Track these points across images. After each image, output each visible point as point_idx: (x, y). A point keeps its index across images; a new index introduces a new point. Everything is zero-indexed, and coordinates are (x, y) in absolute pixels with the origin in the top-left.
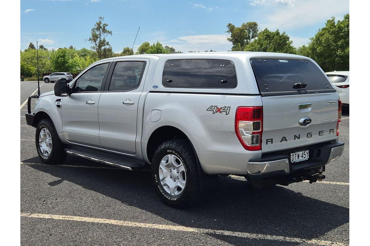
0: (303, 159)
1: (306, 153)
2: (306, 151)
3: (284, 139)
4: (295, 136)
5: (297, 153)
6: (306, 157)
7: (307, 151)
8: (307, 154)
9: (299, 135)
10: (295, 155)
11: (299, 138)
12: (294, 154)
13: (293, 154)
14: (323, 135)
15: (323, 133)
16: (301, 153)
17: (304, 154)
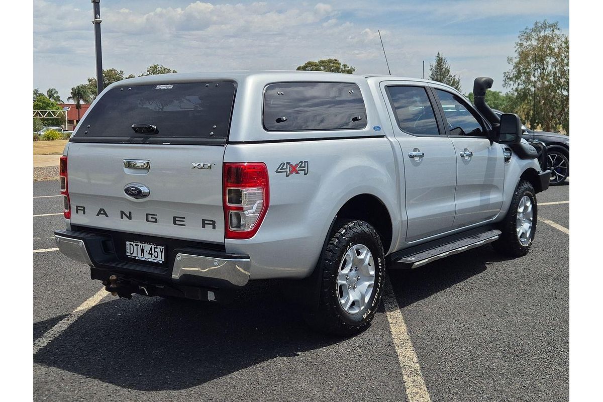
0: (153, 260)
1: (158, 250)
2: (159, 247)
3: (102, 212)
4: (122, 213)
5: (140, 244)
6: (159, 258)
7: (162, 248)
8: (162, 252)
9: (130, 213)
10: (135, 247)
11: (130, 218)
12: (134, 244)
13: (132, 243)
14: (185, 225)
15: (184, 221)
16: (147, 247)
17: (155, 252)
